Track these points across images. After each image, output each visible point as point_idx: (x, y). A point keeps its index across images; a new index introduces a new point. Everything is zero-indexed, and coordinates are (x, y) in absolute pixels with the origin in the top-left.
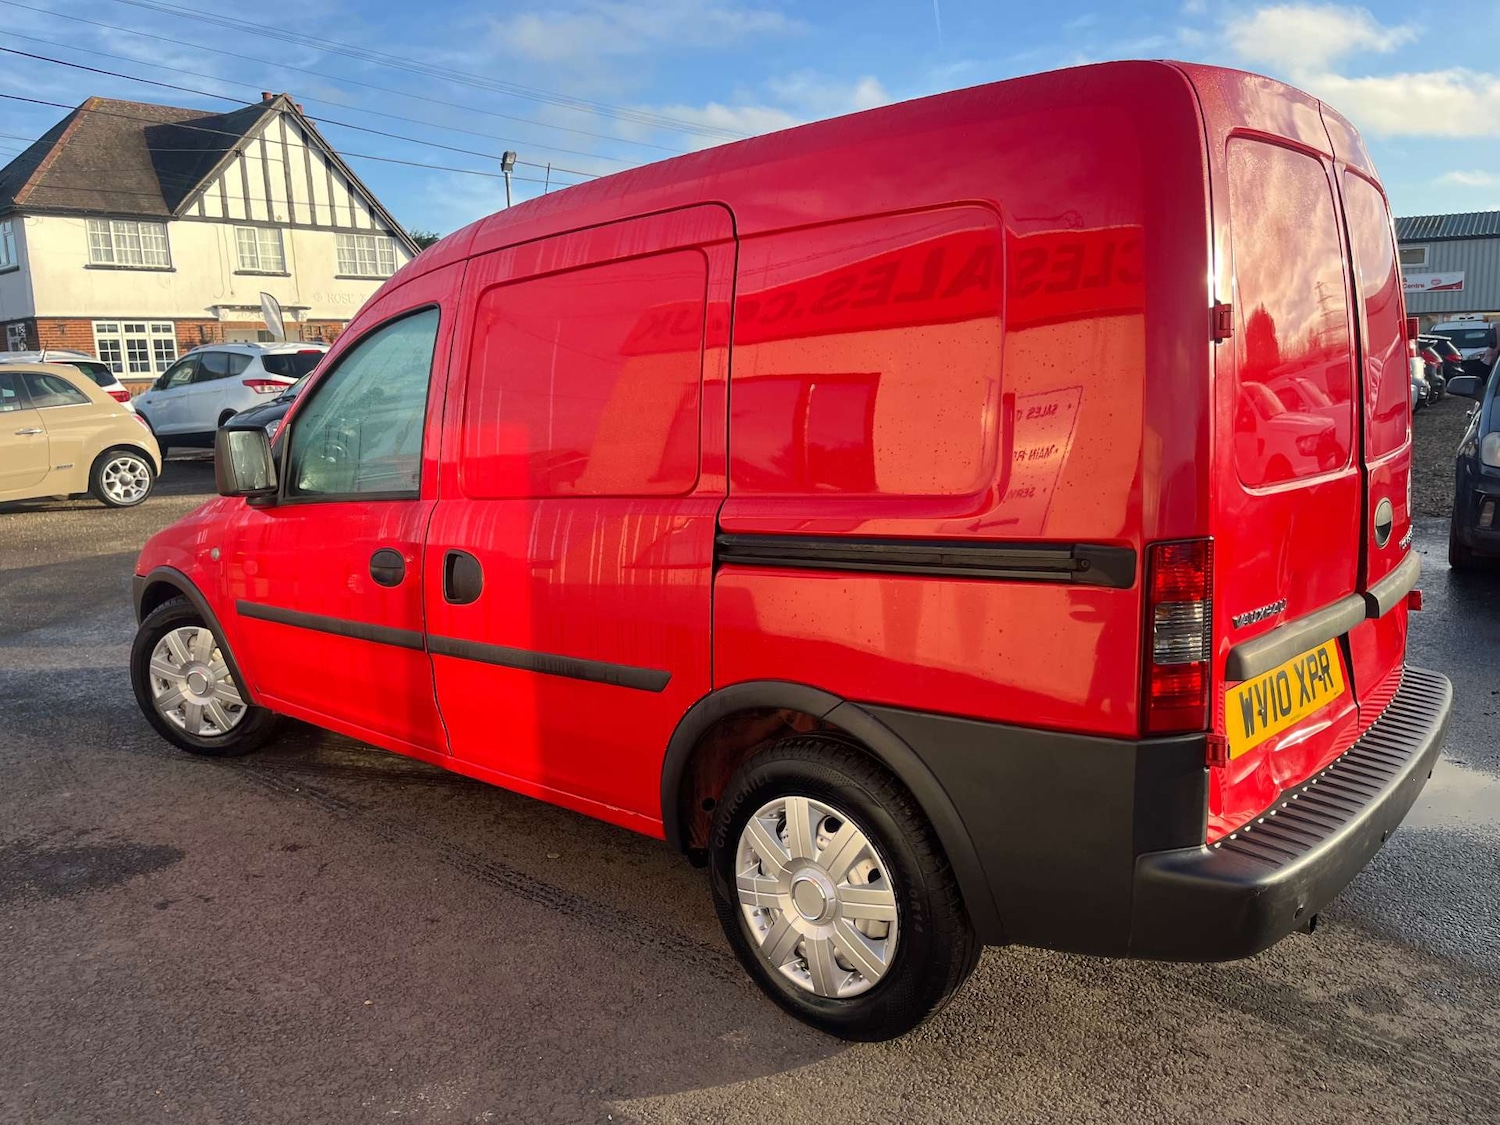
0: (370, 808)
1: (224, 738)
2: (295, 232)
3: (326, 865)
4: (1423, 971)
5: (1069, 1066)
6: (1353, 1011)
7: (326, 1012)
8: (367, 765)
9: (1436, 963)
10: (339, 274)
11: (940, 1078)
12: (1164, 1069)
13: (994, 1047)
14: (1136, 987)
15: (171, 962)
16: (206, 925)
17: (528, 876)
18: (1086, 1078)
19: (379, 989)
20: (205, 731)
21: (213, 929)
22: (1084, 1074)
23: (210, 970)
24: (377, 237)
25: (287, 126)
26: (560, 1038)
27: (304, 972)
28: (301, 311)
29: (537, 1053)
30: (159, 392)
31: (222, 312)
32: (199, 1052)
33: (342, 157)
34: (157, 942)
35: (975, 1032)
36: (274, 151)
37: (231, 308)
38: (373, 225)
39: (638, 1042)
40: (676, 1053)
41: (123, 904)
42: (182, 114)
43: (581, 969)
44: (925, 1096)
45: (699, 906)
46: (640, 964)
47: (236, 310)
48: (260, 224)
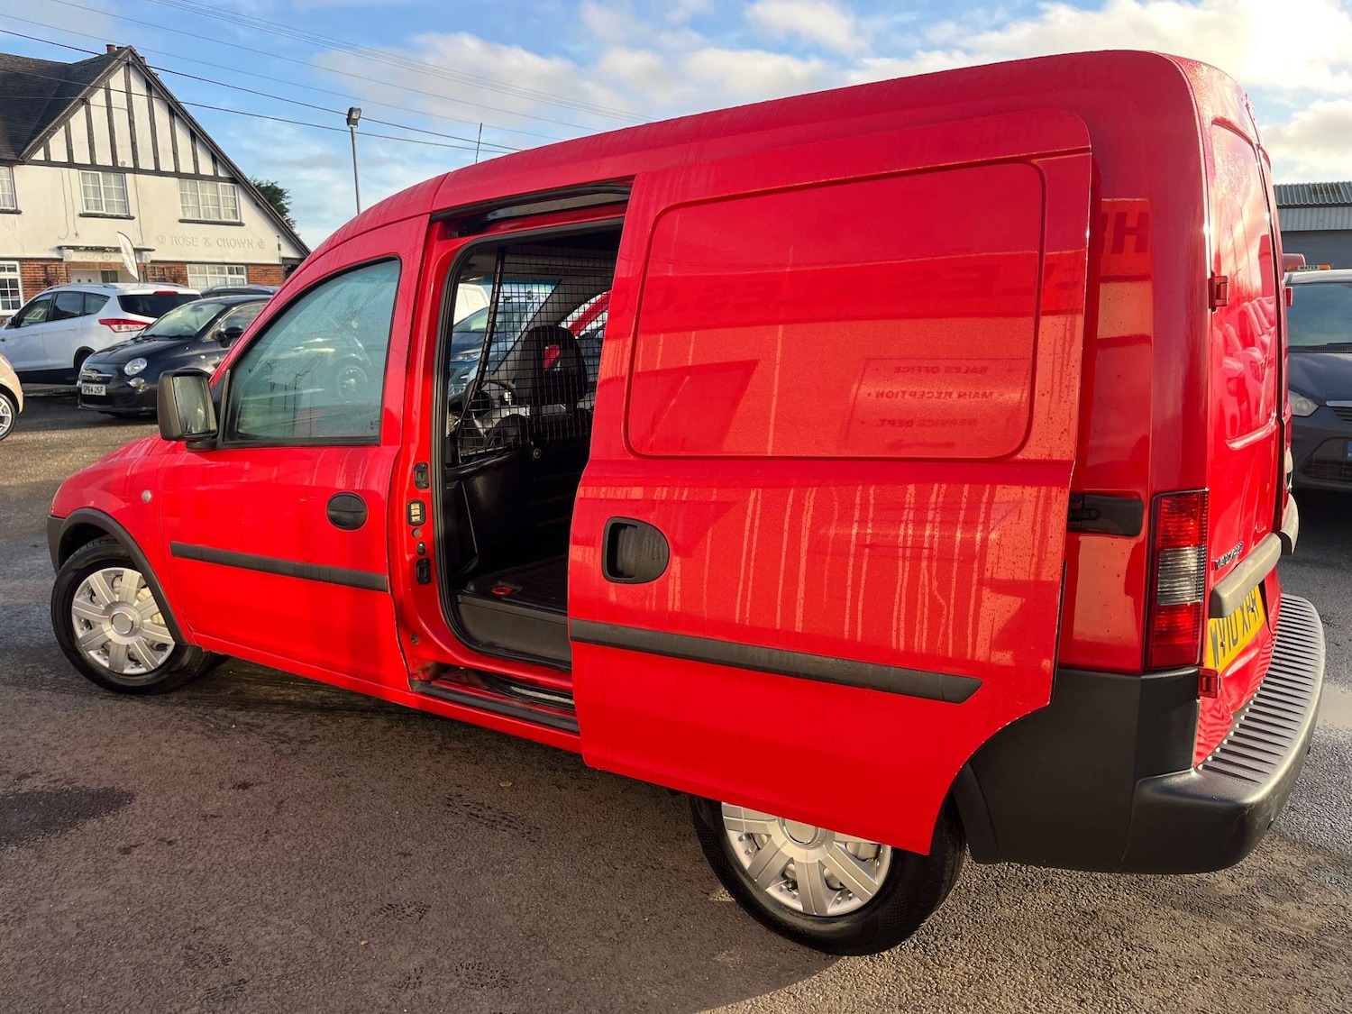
0: (312, 741)
1: (150, 676)
2: (140, 177)
3: (282, 802)
4: (1310, 861)
5: (1040, 969)
6: (1265, 902)
7: (323, 954)
8: (298, 700)
9: (1318, 853)
10: (182, 217)
11: (928, 987)
12: (1123, 966)
13: (967, 954)
14: (1075, 890)
15: (151, 909)
16: (175, 870)
17: (486, 806)
18: (1058, 979)
19: (370, 927)
20: (130, 670)
21: (184, 873)
22: (1055, 975)
23: (193, 916)
24: (220, 183)
25: (131, 76)
26: (562, 968)
27: (290, 913)
28: (144, 253)
29: (544, 985)
30: (14, 330)
31: (67, 252)
32: (205, 1003)
33: (186, 107)
34: (130, 888)
35: (946, 940)
36: (119, 99)
37: (75, 248)
38: (216, 172)
39: (639, 968)
40: (677, 976)
41: (84, 850)
42: (28, 63)
43: (564, 897)
44: (920, 1006)
45: (659, 828)
46: (619, 888)
47: (81, 250)
48: (104, 169)
